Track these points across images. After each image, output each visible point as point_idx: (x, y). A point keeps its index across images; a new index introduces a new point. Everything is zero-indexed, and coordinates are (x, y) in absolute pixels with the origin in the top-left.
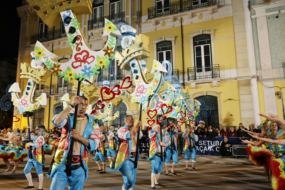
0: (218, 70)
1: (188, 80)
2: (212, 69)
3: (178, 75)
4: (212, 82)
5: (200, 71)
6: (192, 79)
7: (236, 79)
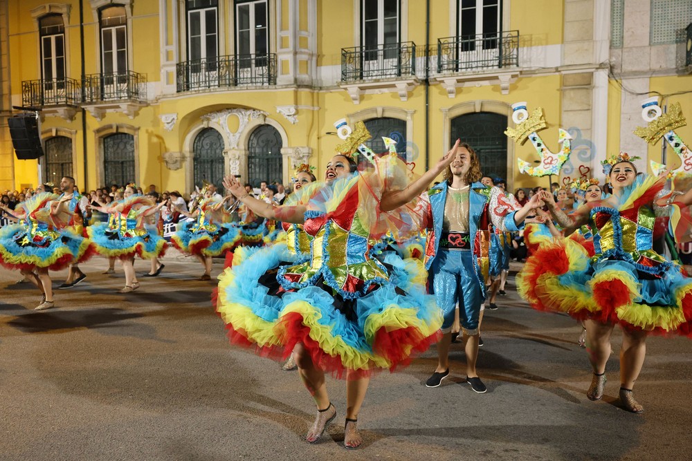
0: (516, 46)
1: (439, 72)
2: (500, 43)
3: (414, 57)
4: (497, 78)
5: (469, 47)
6: (448, 69)
7: (557, 70)
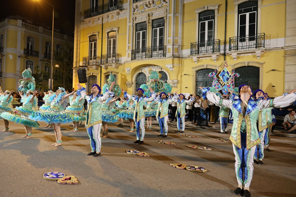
0: (263, 39)
1: (230, 51)
2: (257, 38)
3: (219, 45)
4: (255, 52)
5: (243, 40)
6: (234, 49)
7: (282, 48)
